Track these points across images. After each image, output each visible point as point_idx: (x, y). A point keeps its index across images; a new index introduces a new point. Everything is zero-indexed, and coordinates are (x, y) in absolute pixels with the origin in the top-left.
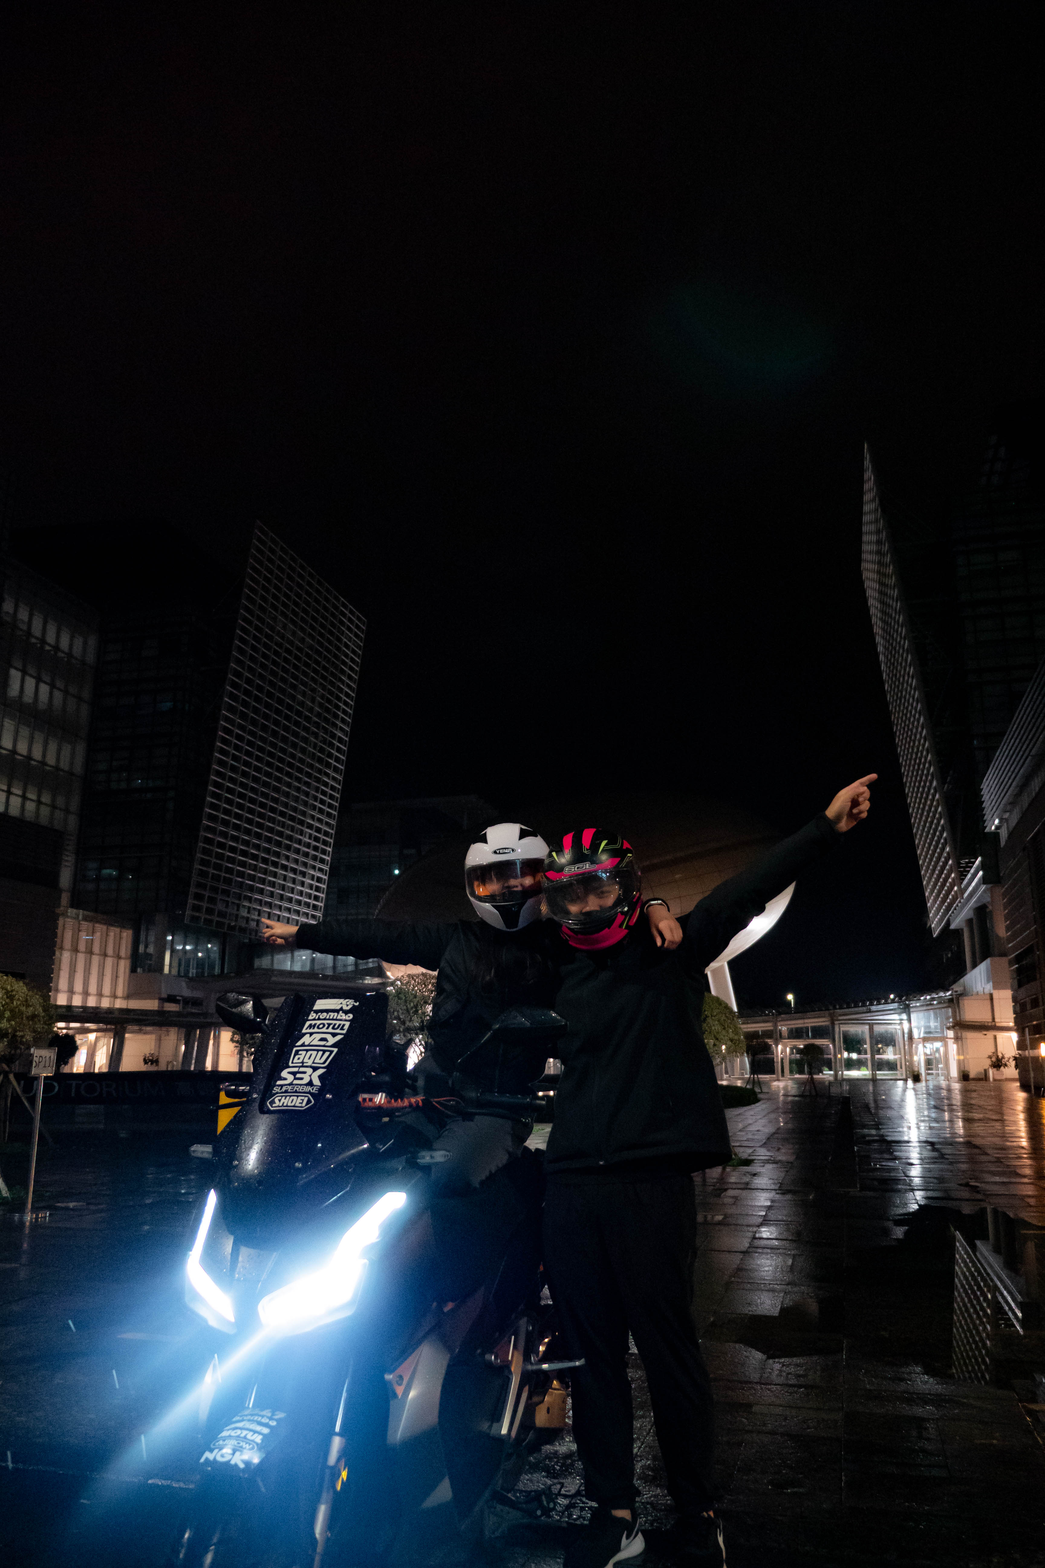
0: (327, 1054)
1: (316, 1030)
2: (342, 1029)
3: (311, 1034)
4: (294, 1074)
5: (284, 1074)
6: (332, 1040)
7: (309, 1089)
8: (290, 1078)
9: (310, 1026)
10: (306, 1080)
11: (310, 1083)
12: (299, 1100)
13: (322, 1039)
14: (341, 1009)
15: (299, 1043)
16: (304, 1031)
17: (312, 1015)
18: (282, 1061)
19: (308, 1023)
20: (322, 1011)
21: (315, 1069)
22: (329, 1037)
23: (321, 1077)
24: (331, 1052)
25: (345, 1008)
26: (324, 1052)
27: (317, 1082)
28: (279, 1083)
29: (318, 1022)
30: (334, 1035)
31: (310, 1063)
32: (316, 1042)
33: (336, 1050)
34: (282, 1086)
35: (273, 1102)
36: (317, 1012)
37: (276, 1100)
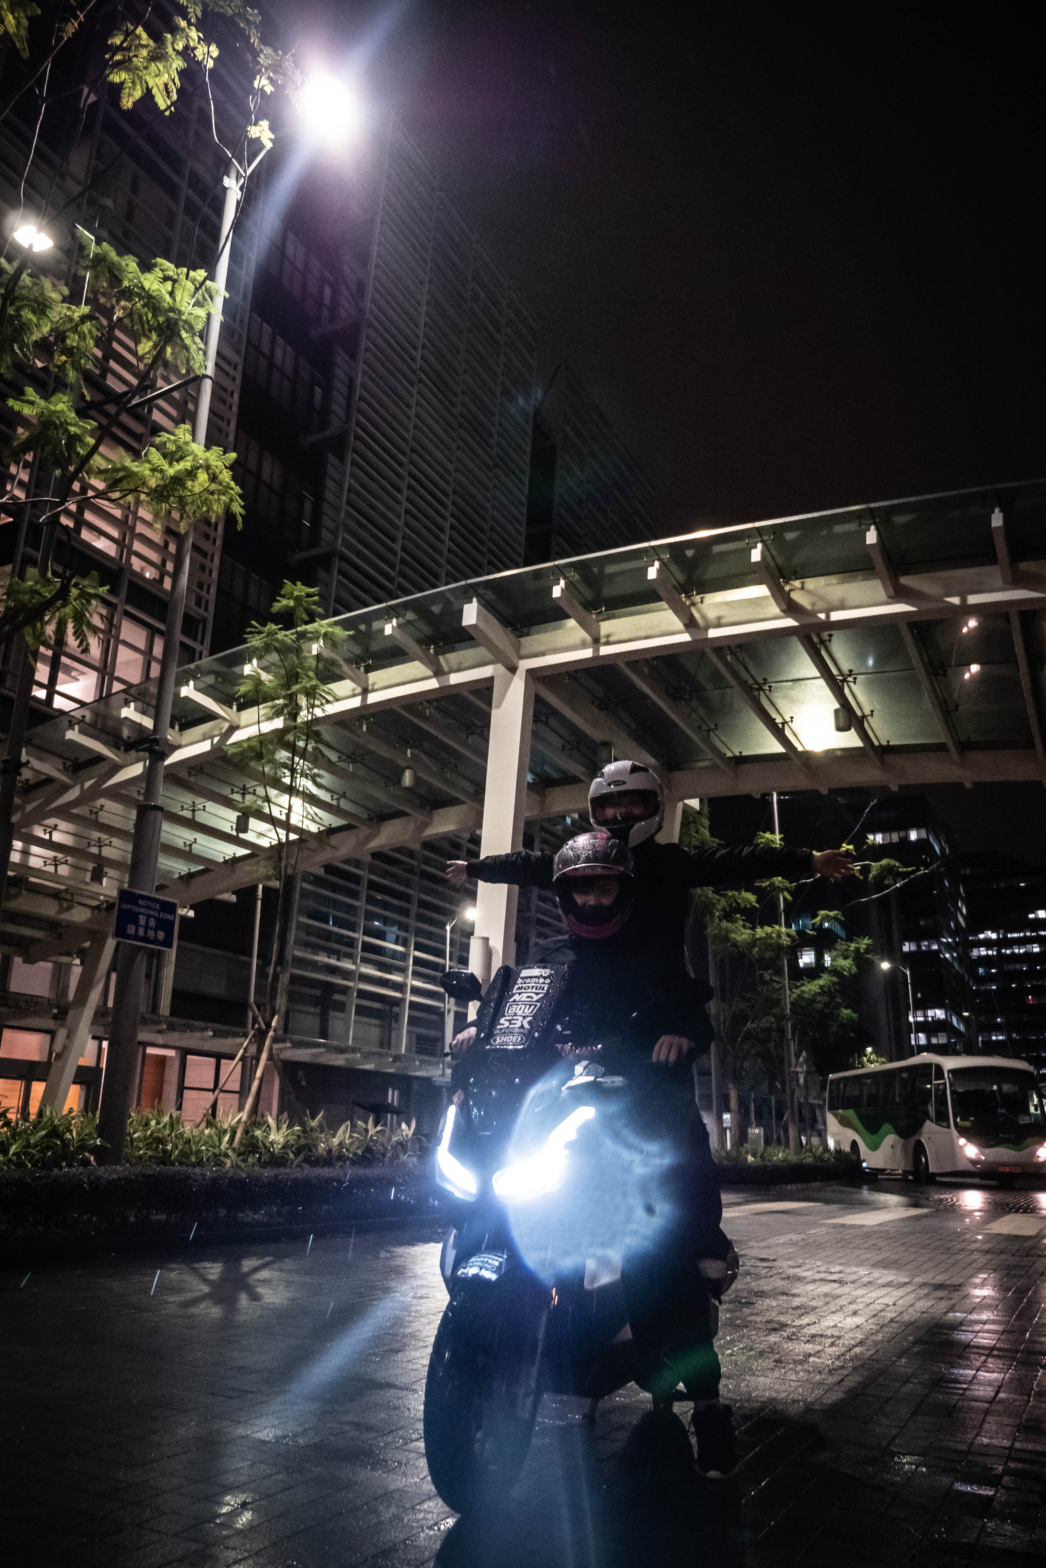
0: (533, 1007)
1: (523, 990)
2: (543, 989)
3: (520, 994)
4: (510, 1021)
5: (502, 1021)
6: (536, 998)
7: (522, 1030)
8: (507, 1024)
9: (519, 988)
10: (519, 1024)
11: (522, 1027)
12: (515, 1038)
13: (528, 997)
14: (541, 976)
15: (512, 1000)
16: (514, 991)
17: (520, 981)
18: (498, 1012)
19: (516, 987)
20: (527, 978)
21: (524, 1018)
22: (533, 995)
23: (530, 1023)
24: (536, 1006)
25: (544, 975)
26: (531, 1005)
27: (527, 1026)
28: (498, 1027)
29: (524, 985)
30: (537, 994)
31: (520, 1013)
32: (524, 999)
33: (539, 1004)
34: (501, 1029)
35: (495, 1041)
36: (523, 978)
37: (498, 1038)
